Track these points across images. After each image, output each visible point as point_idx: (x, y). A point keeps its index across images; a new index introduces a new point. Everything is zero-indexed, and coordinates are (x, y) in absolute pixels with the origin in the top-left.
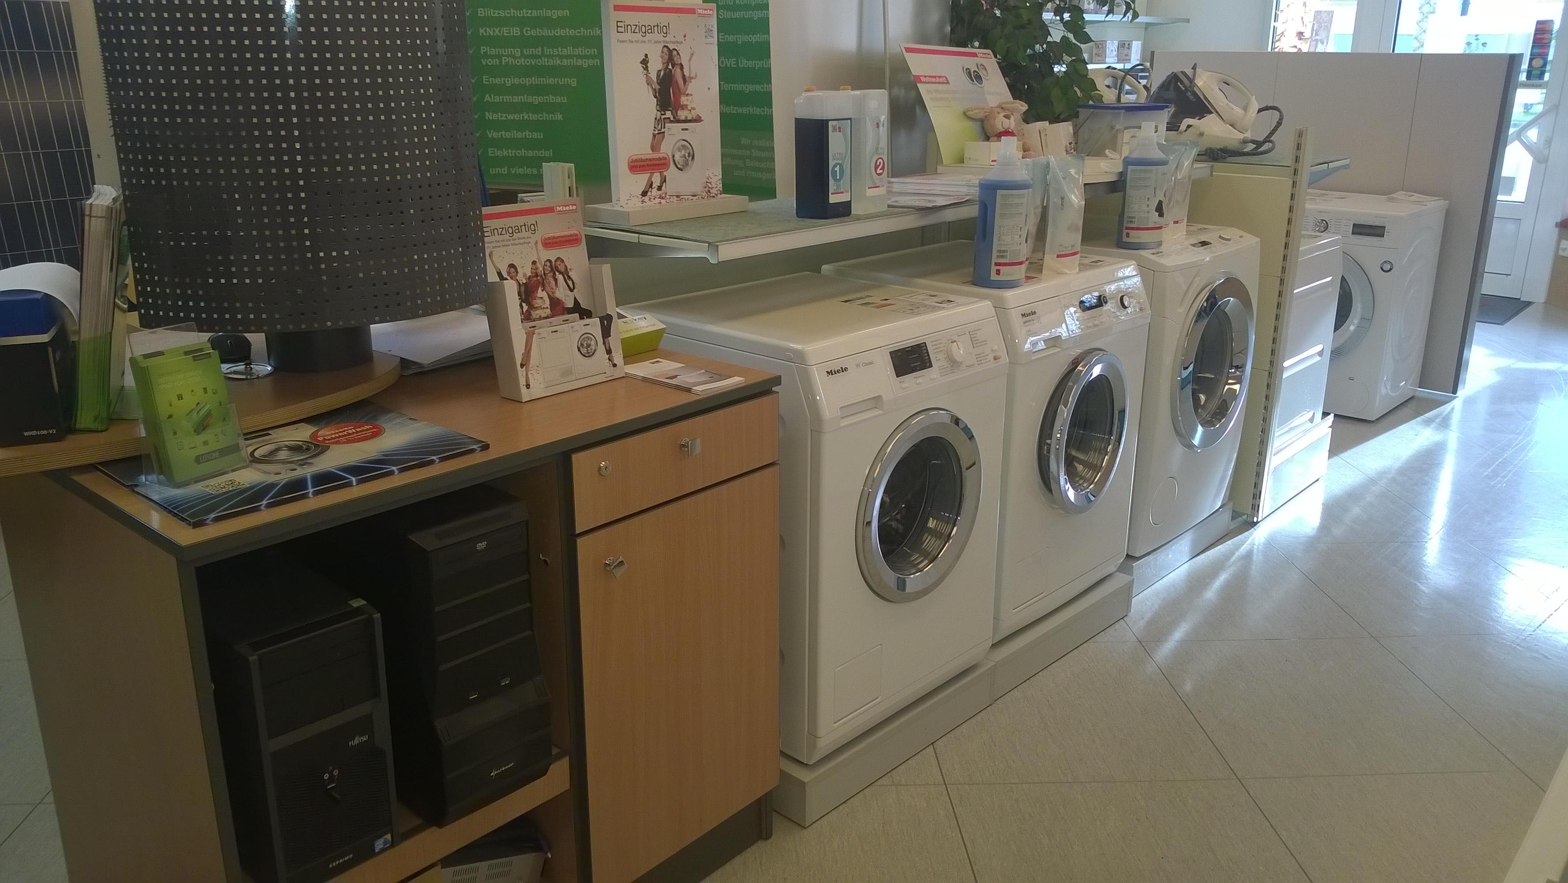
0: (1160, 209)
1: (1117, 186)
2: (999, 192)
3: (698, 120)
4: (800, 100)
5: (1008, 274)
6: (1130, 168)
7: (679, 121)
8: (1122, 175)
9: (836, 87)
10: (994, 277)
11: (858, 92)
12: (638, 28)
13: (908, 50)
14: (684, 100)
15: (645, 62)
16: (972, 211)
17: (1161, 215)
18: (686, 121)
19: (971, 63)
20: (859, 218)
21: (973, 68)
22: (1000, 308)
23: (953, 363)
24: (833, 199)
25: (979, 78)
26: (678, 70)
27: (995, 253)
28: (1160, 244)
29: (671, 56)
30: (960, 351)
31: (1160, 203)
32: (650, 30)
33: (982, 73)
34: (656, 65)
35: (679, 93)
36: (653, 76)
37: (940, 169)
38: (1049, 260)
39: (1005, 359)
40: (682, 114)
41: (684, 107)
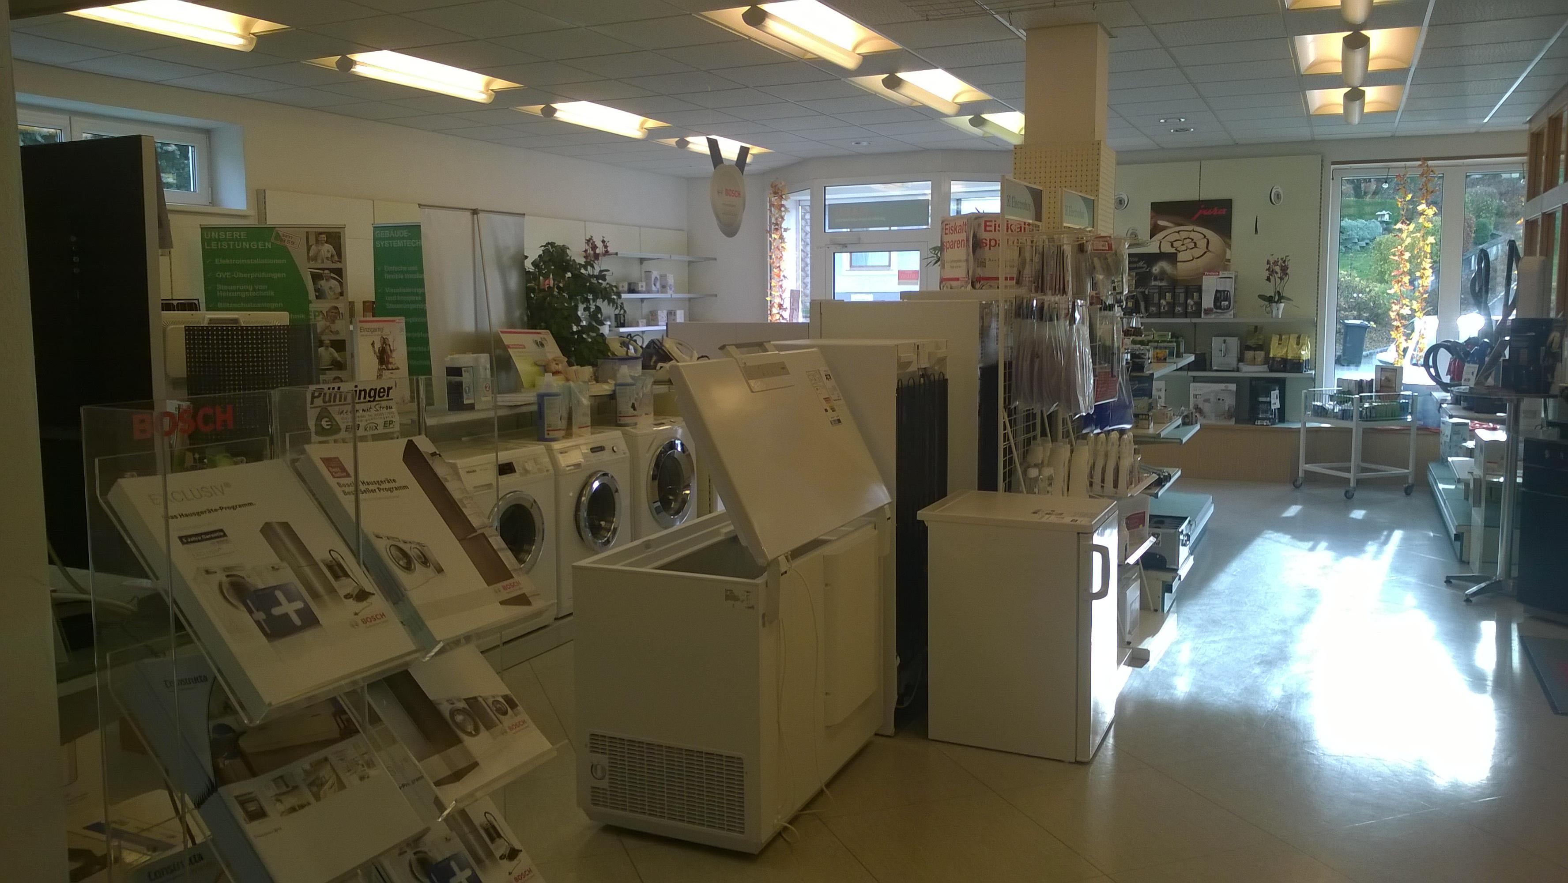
0: (633, 407)
1: (612, 396)
2: (545, 398)
3: (398, 368)
4: (448, 358)
5: (553, 435)
6: (617, 387)
7: (389, 369)
8: (614, 391)
9: (464, 353)
10: (546, 436)
11: (475, 355)
12: (368, 330)
13: (502, 332)
14: (391, 360)
15: (373, 344)
16: (534, 408)
17: (635, 409)
18: (392, 369)
19: (538, 338)
20: (478, 410)
21: (539, 340)
22: (550, 450)
23: (526, 471)
24: (465, 402)
25: (542, 345)
26: (388, 348)
27: (546, 426)
28: (636, 424)
29: (384, 341)
30: (530, 466)
31: (633, 404)
32: (374, 330)
33: (544, 342)
34: (378, 345)
35: (389, 357)
36: (377, 350)
37: (522, 390)
38: (575, 429)
39: (552, 471)
40: (390, 366)
41: (391, 363)
